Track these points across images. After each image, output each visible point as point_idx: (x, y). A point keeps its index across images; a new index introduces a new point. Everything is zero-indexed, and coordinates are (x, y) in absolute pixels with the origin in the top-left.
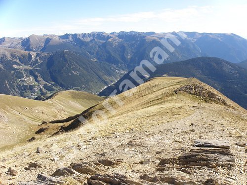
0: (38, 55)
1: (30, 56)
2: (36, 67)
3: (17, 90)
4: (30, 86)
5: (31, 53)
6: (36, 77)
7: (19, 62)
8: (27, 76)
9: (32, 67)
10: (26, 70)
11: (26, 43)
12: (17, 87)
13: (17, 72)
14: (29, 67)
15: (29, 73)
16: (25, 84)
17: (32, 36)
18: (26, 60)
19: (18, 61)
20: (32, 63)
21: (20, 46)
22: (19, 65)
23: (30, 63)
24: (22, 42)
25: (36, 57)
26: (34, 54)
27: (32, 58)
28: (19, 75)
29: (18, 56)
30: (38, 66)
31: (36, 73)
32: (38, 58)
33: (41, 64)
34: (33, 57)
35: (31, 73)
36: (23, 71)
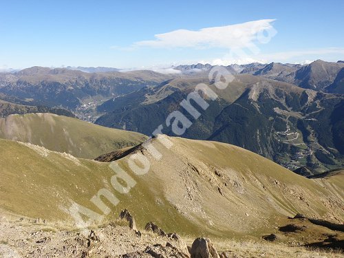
0: (319, 96)
1: (305, 96)
2: (310, 117)
3: (270, 149)
4: (292, 147)
5: (308, 91)
6: (305, 134)
7: (284, 105)
8: (292, 130)
9: (304, 115)
10: (292, 119)
11: (303, 74)
12: (272, 144)
13: (277, 120)
14: (298, 115)
15: (295, 124)
16: (285, 142)
17: (317, 63)
18: (296, 101)
19: (283, 101)
20: (305, 108)
21: (292, 78)
22: (284, 108)
23: (302, 108)
24: (297, 71)
25: (315, 99)
26: (312, 94)
27: (307, 99)
28: (279, 124)
29: (286, 95)
30: (314, 116)
31: (309, 128)
32: (318, 102)
33: (322, 113)
34: (310, 99)
35: (300, 125)
36: (287, 120)
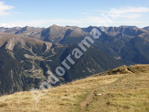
0: (54, 46)
1: (45, 46)
2: (48, 59)
3: (21, 82)
4: (36, 79)
5: (47, 43)
6: (45, 70)
7: (32, 52)
8: (36, 68)
9: (45, 58)
10: (36, 61)
11: (46, 33)
12: (22, 79)
13: (26, 62)
14: (40, 58)
15: (39, 65)
16: (31, 76)
18: (39, 50)
19: (31, 50)
20: (45, 54)
21: (39, 36)
22: (31, 55)
23: (43, 54)
24: (42, 32)
25: (51, 48)
26: (49, 45)
27: (46, 48)
28: (28, 65)
29: (32, 46)
30: (51, 58)
31: (47, 66)
32: (53, 50)
33: (55, 56)
34: (48, 48)
35: (42, 65)
36: (33, 62)
